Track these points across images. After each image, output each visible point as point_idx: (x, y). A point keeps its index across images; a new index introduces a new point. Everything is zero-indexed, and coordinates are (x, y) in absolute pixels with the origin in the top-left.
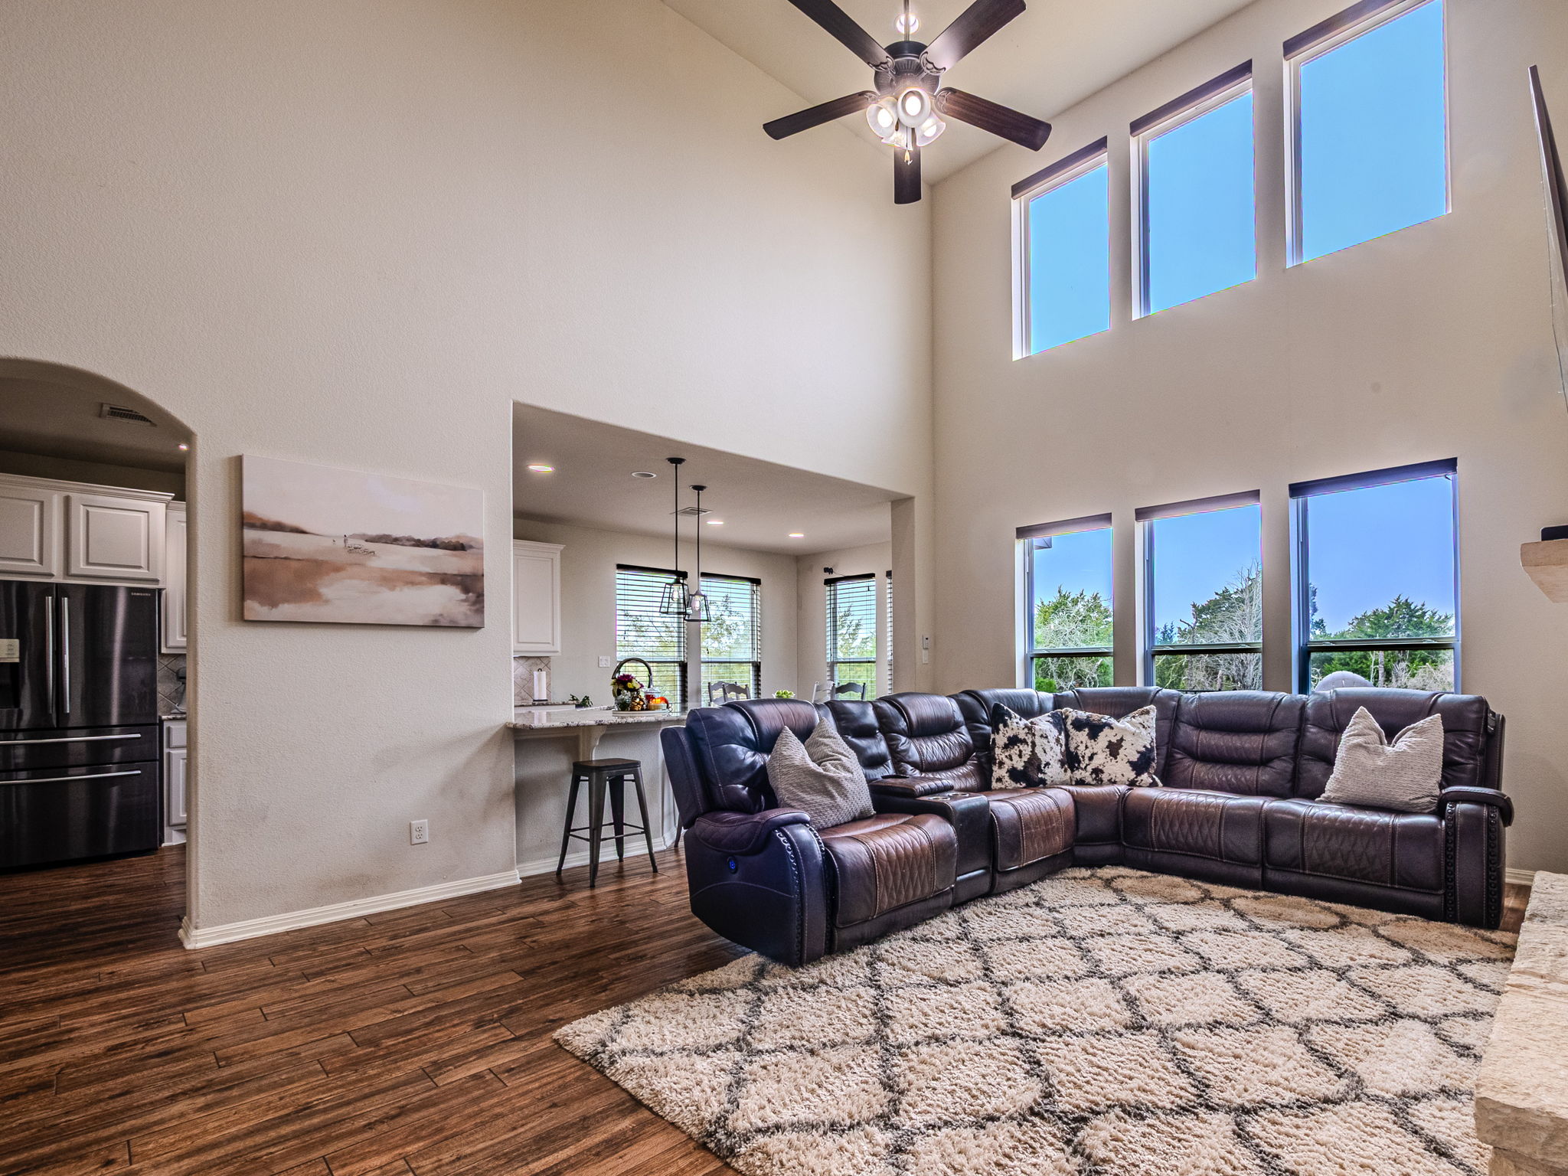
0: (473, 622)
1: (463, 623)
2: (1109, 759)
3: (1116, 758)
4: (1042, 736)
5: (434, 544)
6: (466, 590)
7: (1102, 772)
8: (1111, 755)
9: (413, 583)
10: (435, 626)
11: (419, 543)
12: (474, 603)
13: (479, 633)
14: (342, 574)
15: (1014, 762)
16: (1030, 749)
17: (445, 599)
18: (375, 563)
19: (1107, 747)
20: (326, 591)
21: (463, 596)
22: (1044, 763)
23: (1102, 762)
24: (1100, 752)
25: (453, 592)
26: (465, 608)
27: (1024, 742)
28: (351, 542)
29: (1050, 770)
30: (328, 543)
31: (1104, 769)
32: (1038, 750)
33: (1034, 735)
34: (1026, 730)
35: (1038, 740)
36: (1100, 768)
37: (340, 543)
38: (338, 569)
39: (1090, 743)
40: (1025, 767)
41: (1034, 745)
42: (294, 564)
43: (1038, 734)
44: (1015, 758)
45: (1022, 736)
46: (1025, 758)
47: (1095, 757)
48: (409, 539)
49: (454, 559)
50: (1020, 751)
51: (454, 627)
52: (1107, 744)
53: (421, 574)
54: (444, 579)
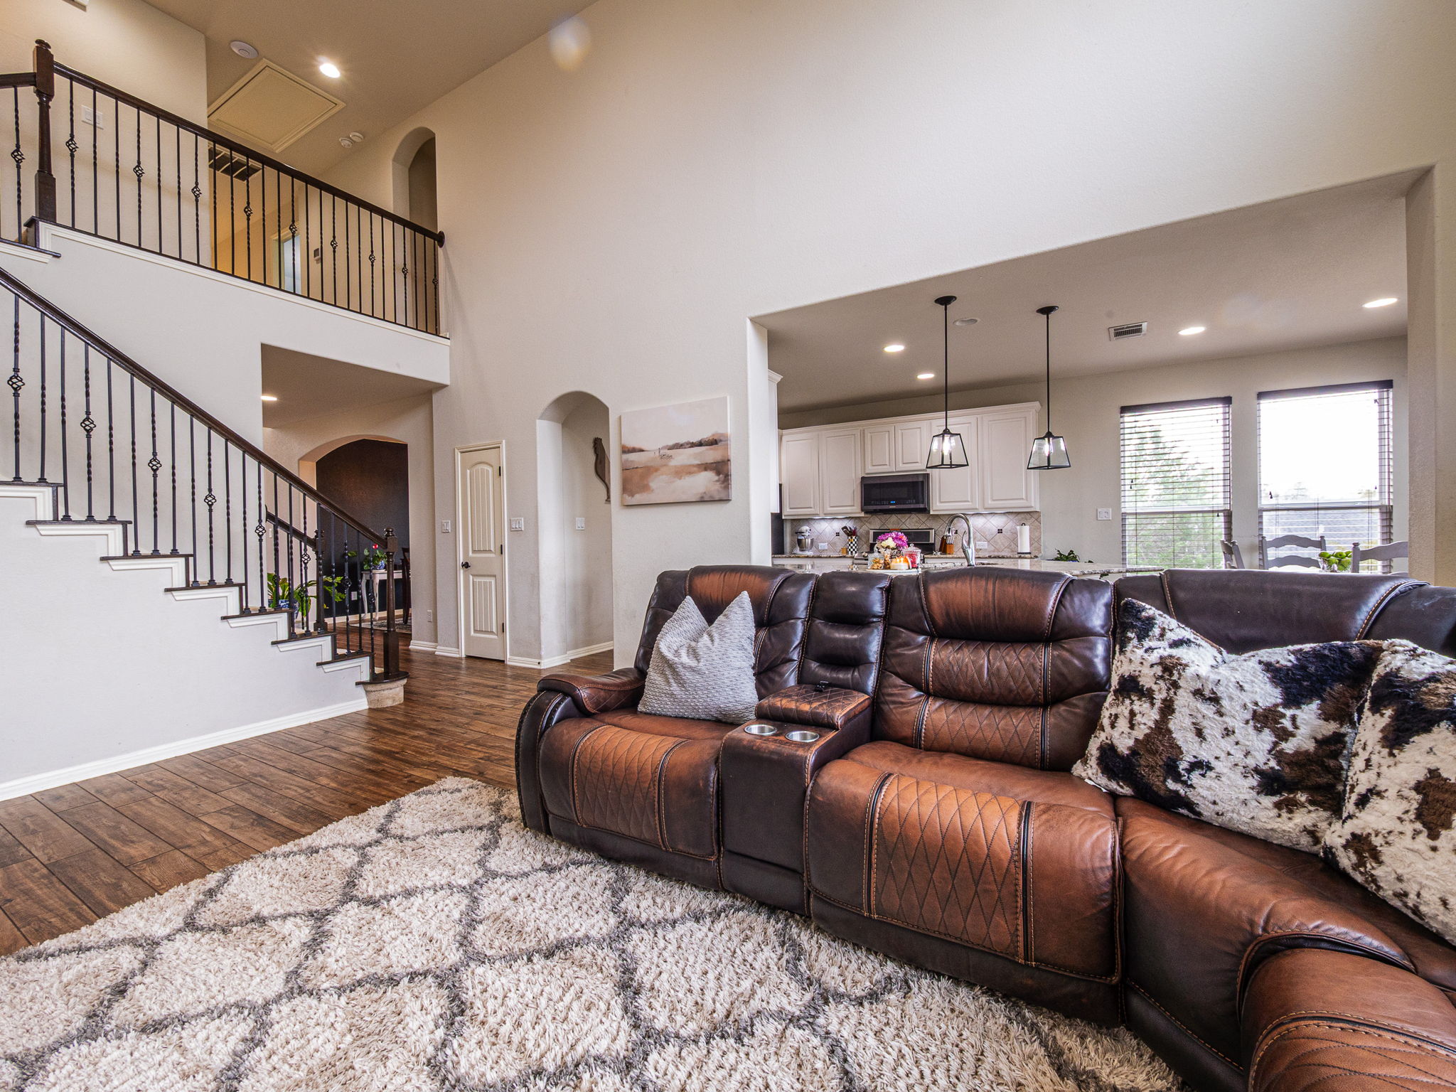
0: (723, 496)
1: (717, 498)
2: (1408, 828)
3: (1434, 835)
4: (1198, 693)
5: (700, 444)
6: (718, 473)
7: (1376, 856)
8: (1419, 816)
9: (690, 473)
10: (702, 501)
11: (693, 445)
12: (723, 482)
13: (729, 505)
14: (659, 472)
15: (1116, 734)
16: (1154, 715)
17: (705, 481)
18: (673, 463)
19: (1418, 787)
20: (653, 485)
21: (717, 478)
22: (1189, 758)
23: (1385, 824)
24: (1392, 793)
25: (710, 476)
26: (718, 486)
27: (1148, 695)
28: (662, 452)
29: (1203, 782)
30: (652, 454)
31: (1386, 853)
32: (1180, 727)
33: (1175, 685)
34: (1158, 670)
35: (1183, 700)
36: (1377, 841)
37: (657, 454)
38: (657, 470)
39: (1380, 756)
40: (1134, 752)
41: (1168, 709)
42: (640, 470)
43: (1187, 685)
44: (1123, 724)
45: (1146, 681)
46: (1140, 733)
47: (1375, 800)
48: (688, 443)
49: (711, 452)
50: (1132, 714)
51: (713, 501)
52: (1421, 775)
53: (694, 466)
54: (706, 467)
